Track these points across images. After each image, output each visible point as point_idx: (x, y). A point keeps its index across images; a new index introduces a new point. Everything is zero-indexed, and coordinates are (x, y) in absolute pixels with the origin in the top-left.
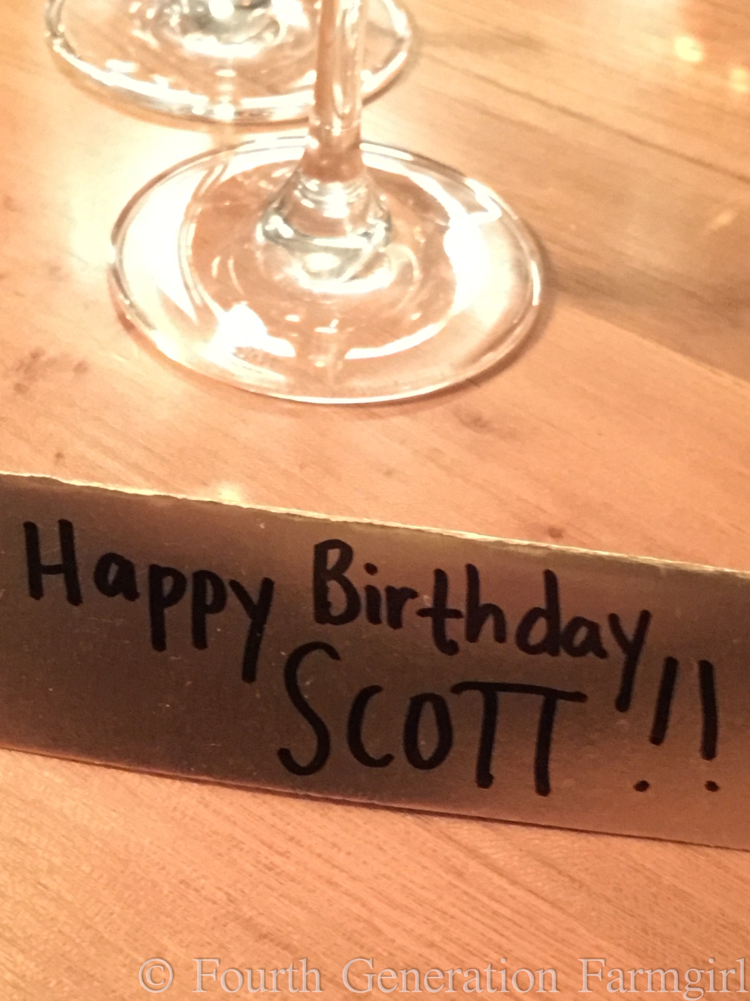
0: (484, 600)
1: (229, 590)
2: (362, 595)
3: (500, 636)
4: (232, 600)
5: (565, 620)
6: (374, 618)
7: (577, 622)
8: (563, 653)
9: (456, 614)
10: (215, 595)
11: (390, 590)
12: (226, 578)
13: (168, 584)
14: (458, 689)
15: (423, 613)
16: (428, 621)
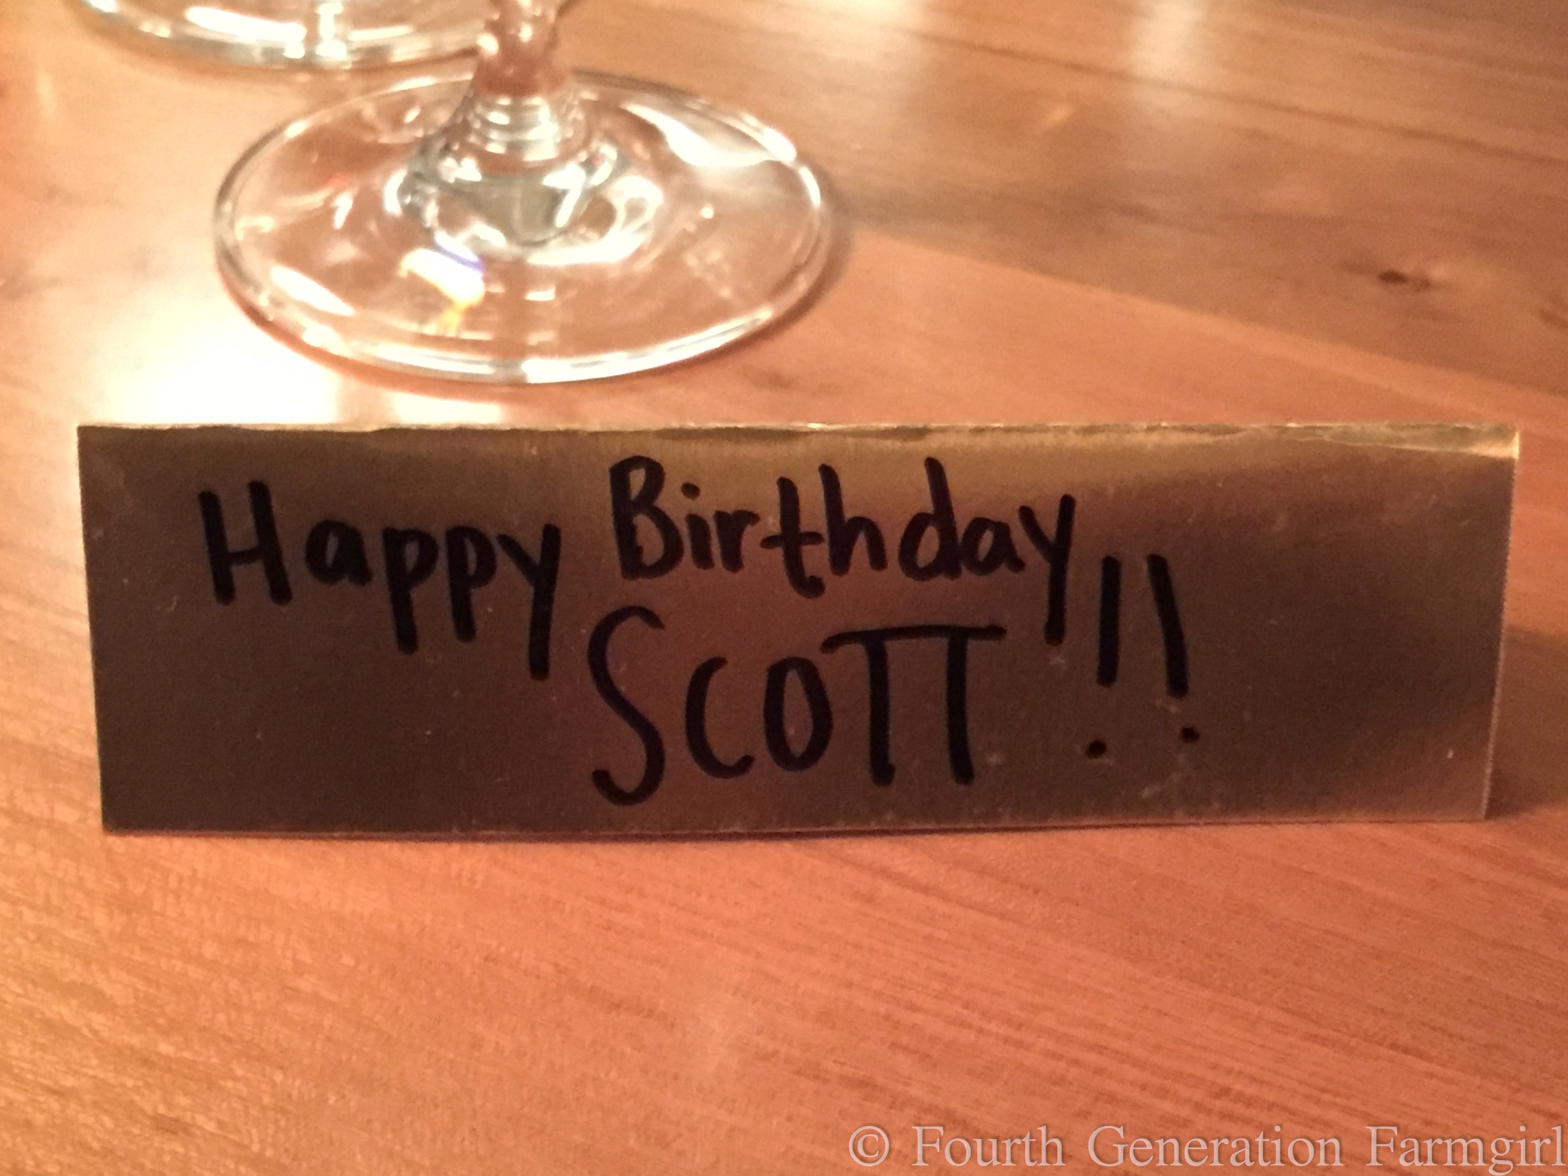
0: (849, 514)
1: (498, 549)
2: (684, 529)
3: (878, 559)
4: (505, 564)
5: (962, 524)
6: (703, 558)
7: (979, 525)
8: (965, 571)
9: (815, 538)
10: (479, 558)
11: (720, 516)
12: (492, 533)
13: (411, 552)
14: (831, 644)
15: (769, 542)
16: (778, 553)
